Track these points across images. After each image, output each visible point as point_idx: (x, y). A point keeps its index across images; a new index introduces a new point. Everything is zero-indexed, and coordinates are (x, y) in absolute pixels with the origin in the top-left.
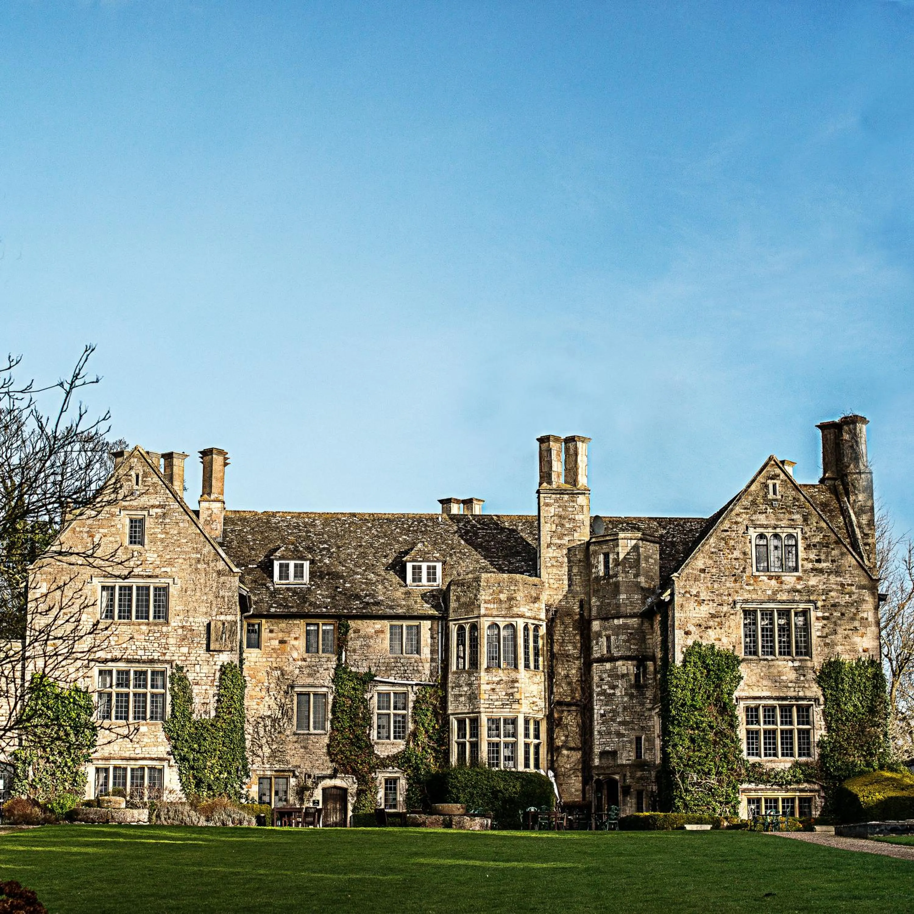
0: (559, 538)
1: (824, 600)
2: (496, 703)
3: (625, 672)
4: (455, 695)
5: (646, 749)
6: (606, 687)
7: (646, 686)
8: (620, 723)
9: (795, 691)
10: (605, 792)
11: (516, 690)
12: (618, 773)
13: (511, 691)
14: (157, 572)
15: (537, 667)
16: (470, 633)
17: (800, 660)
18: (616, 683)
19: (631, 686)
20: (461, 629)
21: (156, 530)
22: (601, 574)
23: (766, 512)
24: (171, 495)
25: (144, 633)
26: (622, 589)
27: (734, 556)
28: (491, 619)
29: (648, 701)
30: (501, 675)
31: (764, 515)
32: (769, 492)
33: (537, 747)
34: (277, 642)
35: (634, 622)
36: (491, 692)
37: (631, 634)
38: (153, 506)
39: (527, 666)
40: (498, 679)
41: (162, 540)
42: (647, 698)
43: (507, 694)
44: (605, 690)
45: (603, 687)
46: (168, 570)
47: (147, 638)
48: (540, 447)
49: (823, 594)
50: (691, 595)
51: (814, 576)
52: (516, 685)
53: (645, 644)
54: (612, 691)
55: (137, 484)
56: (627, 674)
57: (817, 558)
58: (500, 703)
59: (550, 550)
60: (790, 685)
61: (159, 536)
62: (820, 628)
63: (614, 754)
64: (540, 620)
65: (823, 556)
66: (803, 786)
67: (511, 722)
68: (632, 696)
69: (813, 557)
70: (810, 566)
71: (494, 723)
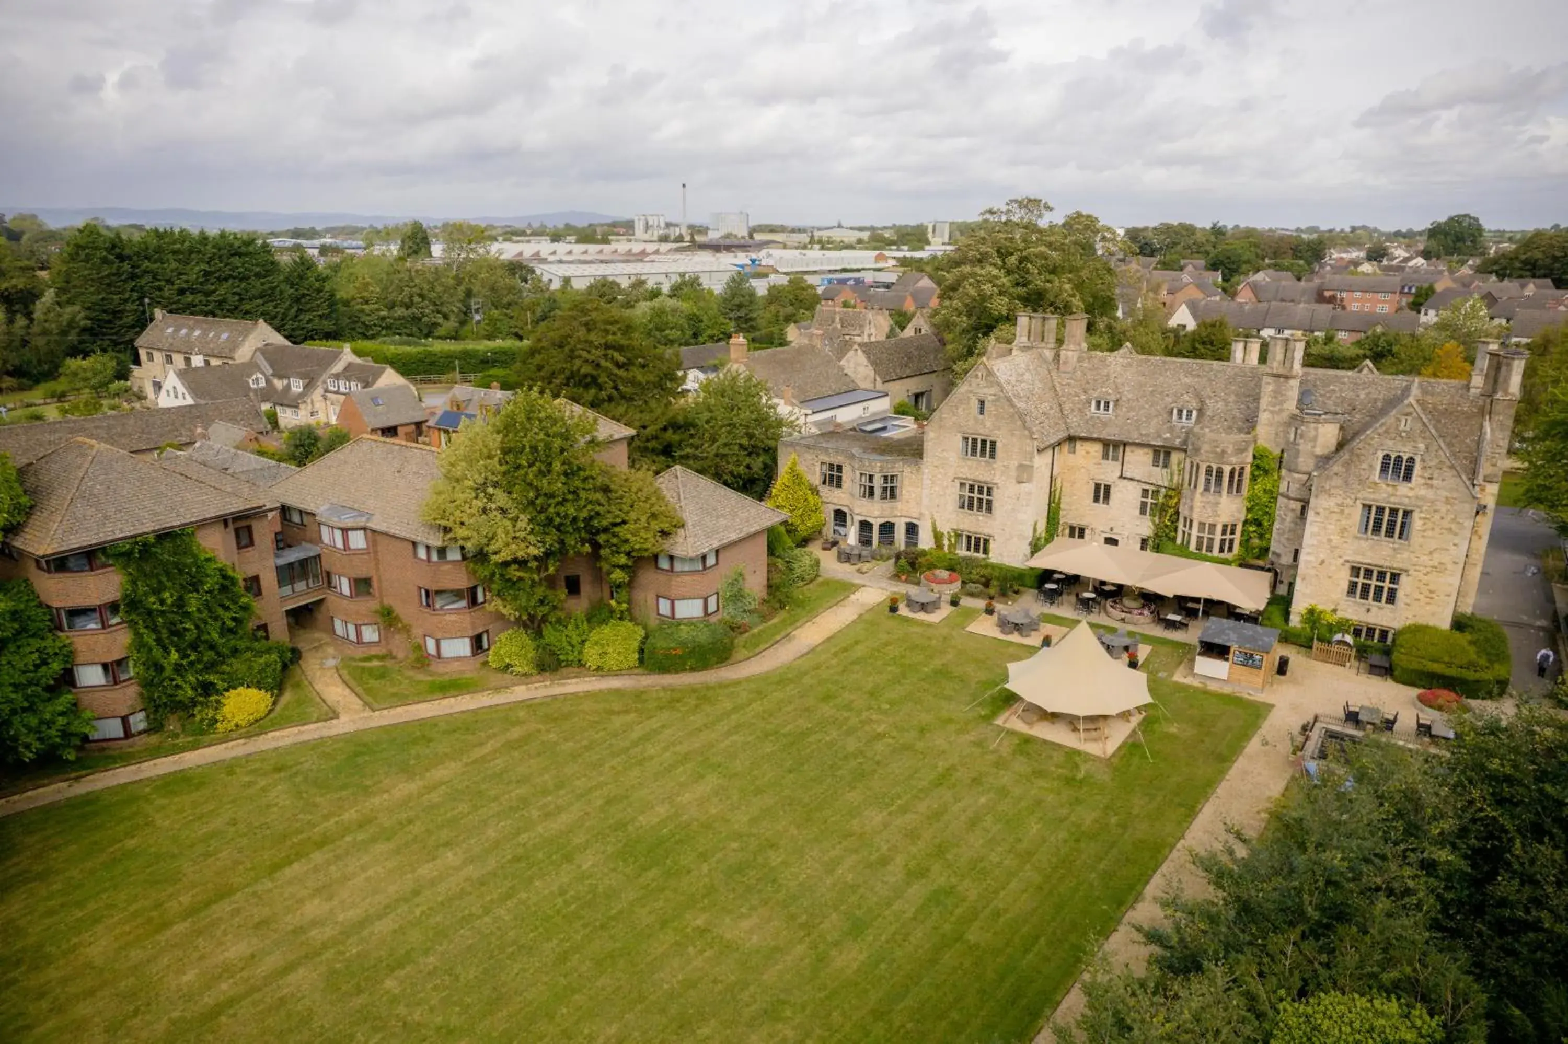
0: (1273, 407)
3: (1295, 508)
6: (1282, 513)
8: (1285, 539)
9: (1392, 562)
11: (1218, 509)
12: (1279, 569)
13: (1215, 509)
14: (992, 433)
15: (1239, 493)
16: (1197, 468)
17: (1400, 544)
18: (1287, 513)
19: (1297, 518)
21: (992, 410)
23: (1395, 439)
25: (982, 466)
27: (1362, 467)
28: (1208, 463)
30: (1211, 498)
31: (1393, 441)
32: (1400, 425)
34: (1085, 452)
36: (1203, 508)
38: (990, 395)
39: (1230, 493)
41: (995, 415)
43: (1213, 510)
44: (1281, 515)
46: (997, 432)
47: (984, 469)
50: (1324, 489)
51: (1426, 489)
52: (1219, 507)
54: (1284, 517)
56: (1295, 510)
57: (1430, 476)
58: (1208, 514)
59: (1265, 414)
61: (993, 413)
62: (1421, 524)
63: (1279, 556)
64: (1246, 463)
65: (1435, 476)
66: (1385, 624)
67: (1213, 527)
68: (1296, 524)
69: (1426, 475)
70: (1423, 481)
71: (1202, 525)
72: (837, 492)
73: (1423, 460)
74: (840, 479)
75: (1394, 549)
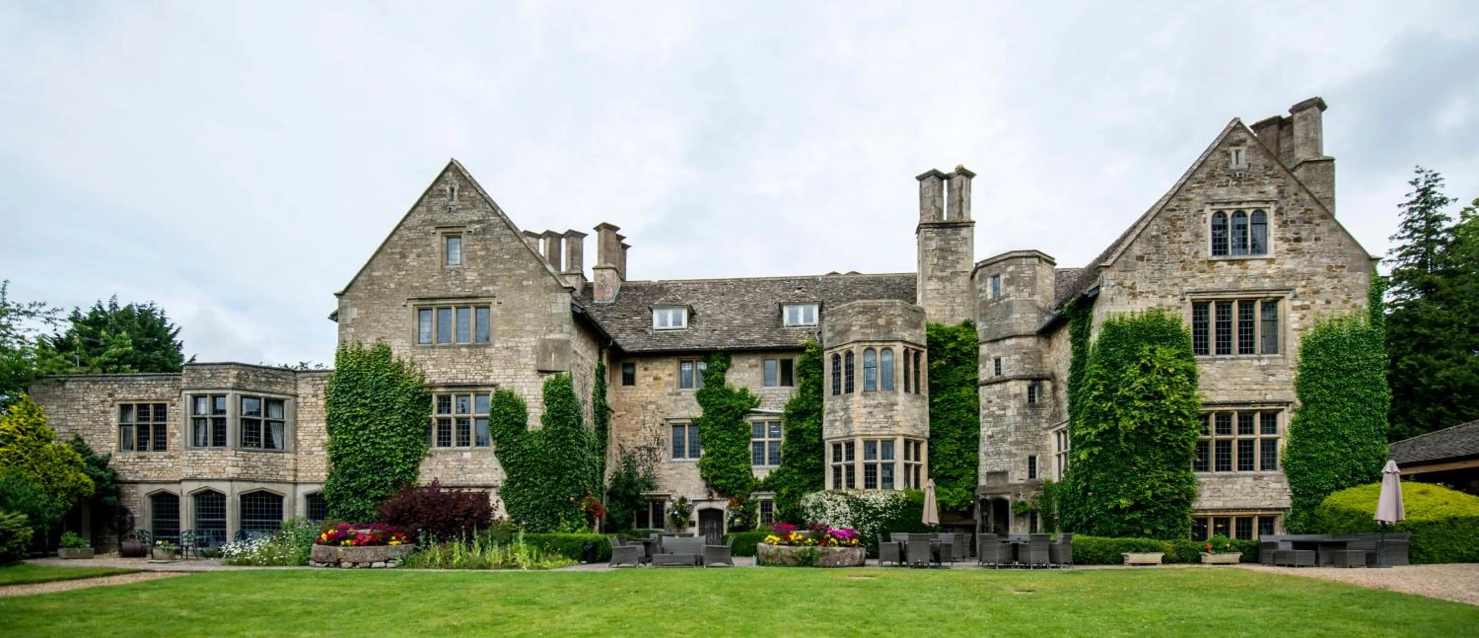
0: (942, 271)
1: (1304, 287)
2: (873, 426)
3: (1018, 392)
4: (830, 421)
5: (1041, 468)
6: (995, 409)
7: (1041, 406)
8: (1011, 443)
9: (1260, 394)
10: (992, 511)
11: (895, 412)
12: (1009, 493)
13: (889, 414)
14: (478, 291)
15: (917, 391)
16: (846, 360)
17: (1269, 358)
18: (1006, 404)
19: (1025, 407)
20: (836, 358)
21: (475, 247)
22: (990, 297)
23: (1227, 186)
24: (490, 209)
25: (464, 356)
26: (1016, 308)
27: (1183, 239)
28: (868, 344)
29: (1044, 421)
30: (880, 398)
31: (1225, 189)
32: (1231, 161)
33: (917, 468)
34: (651, 379)
35: (1030, 342)
36: (868, 416)
37: (1025, 353)
38: (471, 222)
39: (907, 390)
40: (876, 402)
41: (482, 257)
42: (1043, 418)
43: (885, 417)
44: (993, 412)
45: (991, 409)
46: (491, 288)
47: (468, 361)
48: (921, 186)
49: (1303, 279)
50: (1124, 287)
51: (1292, 258)
52: (895, 408)
53: (1041, 362)
54: (1001, 412)
55: (452, 199)
56: (1020, 394)
57: (1295, 236)
58: (878, 426)
59: (931, 282)
60: (1255, 387)
61: (479, 253)
62: (1297, 319)
63: (1004, 474)
64: (922, 346)
65: (1304, 234)
66: (1266, 504)
67: (888, 444)
68: (1025, 416)
69: (1290, 235)
70: (1286, 246)
71: (870, 446)
72: (155, 458)
73: (1279, 212)
74: (161, 431)
75: (1263, 369)
